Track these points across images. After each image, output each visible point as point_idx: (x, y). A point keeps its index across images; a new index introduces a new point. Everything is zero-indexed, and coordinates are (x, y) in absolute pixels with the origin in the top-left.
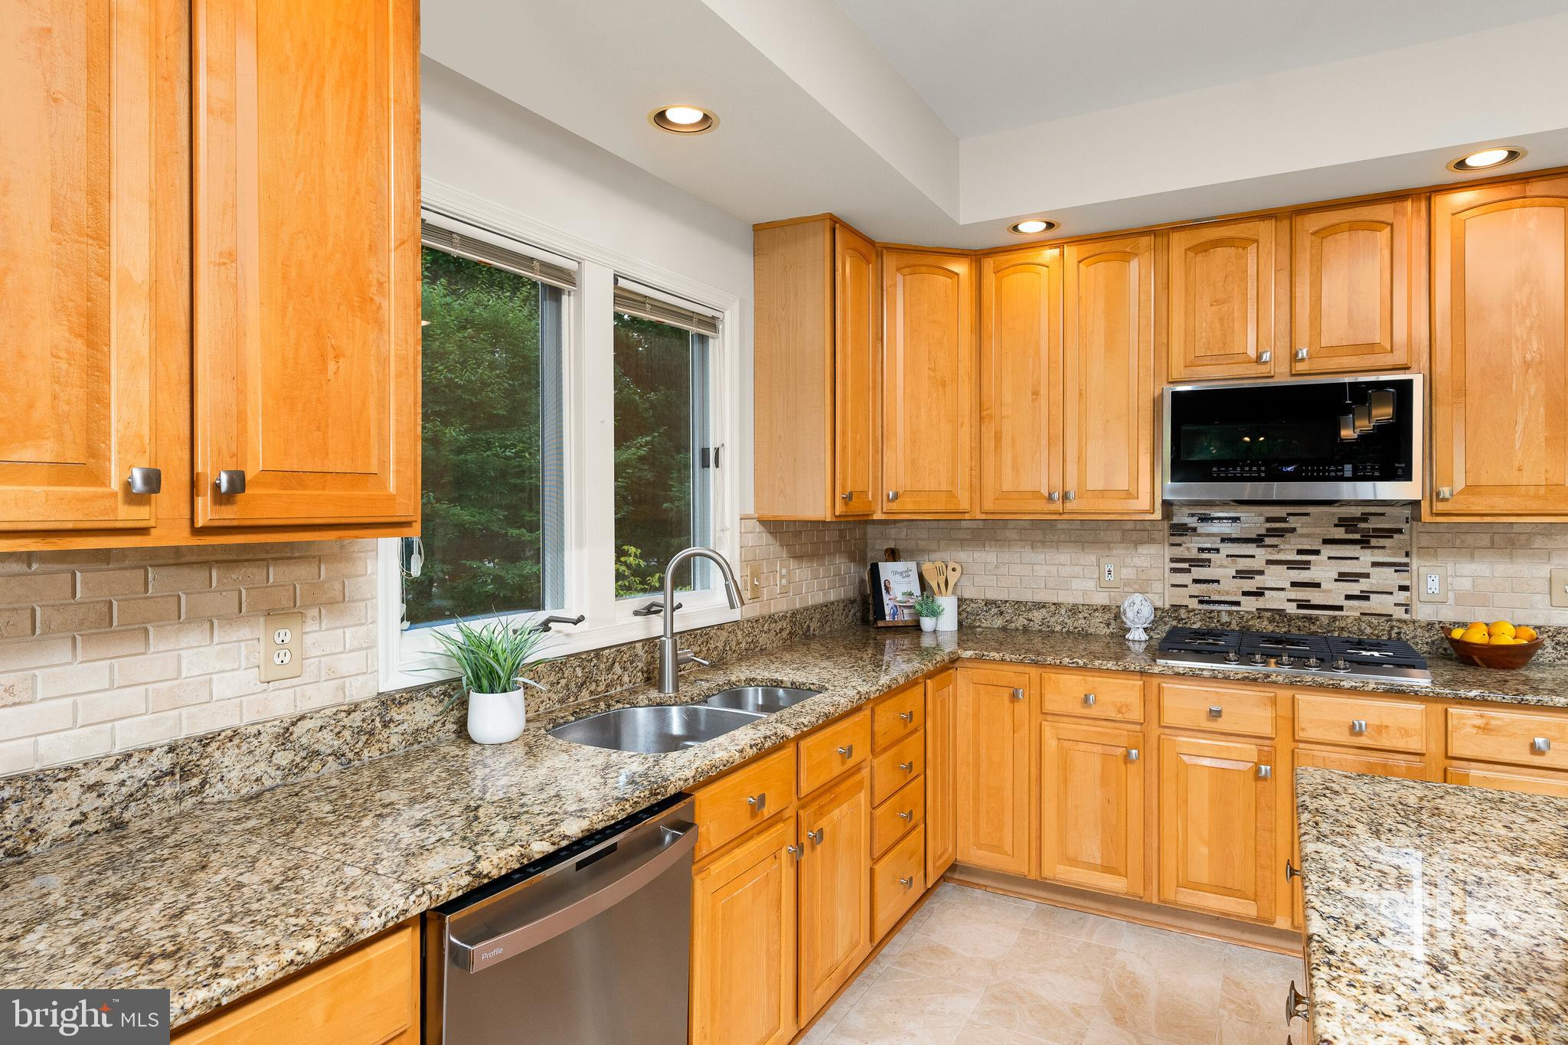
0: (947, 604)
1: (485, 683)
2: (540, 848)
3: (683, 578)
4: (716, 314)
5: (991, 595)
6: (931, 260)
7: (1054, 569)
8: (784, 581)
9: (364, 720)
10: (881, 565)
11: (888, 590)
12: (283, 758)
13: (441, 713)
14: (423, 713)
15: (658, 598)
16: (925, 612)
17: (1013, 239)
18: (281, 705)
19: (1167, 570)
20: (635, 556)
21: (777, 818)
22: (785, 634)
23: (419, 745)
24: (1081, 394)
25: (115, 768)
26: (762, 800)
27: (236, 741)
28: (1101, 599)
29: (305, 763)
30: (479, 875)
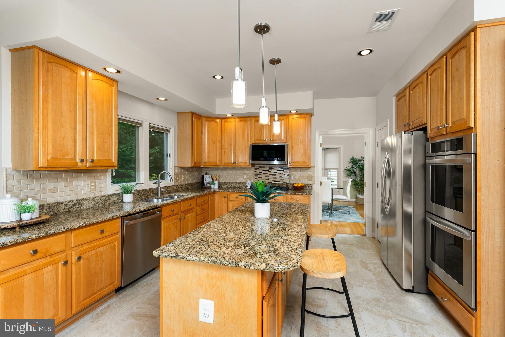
0: (216, 183)
1: (126, 193)
2: (138, 211)
3: (163, 177)
4: (169, 129)
5: (225, 181)
6: (212, 119)
7: (236, 176)
8: (184, 178)
9: (105, 198)
10: (204, 176)
11: (205, 180)
12: (93, 203)
13: (118, 198)
14: (115, 198)
15: (157, 181)
16: (212, 184)
17: (226, 117)
18: (93, 195)
19: (254, 176)
20: (156, 176)
21: (177, 214)
22: (184, 188)
23: (114, 203)
24: (238, 145)
25: (69, 202)
26: (174, 210)
27: (86, 200)
28: (243, 181)
29: (96, 204)
30: (129, 213)
